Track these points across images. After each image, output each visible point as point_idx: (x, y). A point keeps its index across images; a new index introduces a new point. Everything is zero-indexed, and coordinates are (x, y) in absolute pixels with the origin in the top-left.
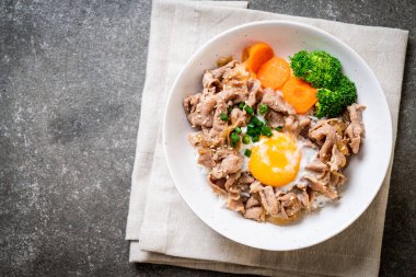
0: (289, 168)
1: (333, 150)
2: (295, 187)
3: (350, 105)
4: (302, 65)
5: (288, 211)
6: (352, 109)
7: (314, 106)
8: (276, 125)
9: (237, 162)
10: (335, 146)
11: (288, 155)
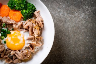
0: (21, 42)
1: (33, 30)
2: (26, 47)
3: (34, 12)
4: (12, 5)
5: (27, 56)
6: (35, 13)
7: (22, 17)
8: (11, 29)
9: (2, 47)
10: (33, 28)
11: (19, 38)
